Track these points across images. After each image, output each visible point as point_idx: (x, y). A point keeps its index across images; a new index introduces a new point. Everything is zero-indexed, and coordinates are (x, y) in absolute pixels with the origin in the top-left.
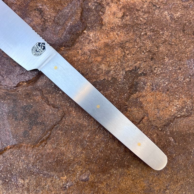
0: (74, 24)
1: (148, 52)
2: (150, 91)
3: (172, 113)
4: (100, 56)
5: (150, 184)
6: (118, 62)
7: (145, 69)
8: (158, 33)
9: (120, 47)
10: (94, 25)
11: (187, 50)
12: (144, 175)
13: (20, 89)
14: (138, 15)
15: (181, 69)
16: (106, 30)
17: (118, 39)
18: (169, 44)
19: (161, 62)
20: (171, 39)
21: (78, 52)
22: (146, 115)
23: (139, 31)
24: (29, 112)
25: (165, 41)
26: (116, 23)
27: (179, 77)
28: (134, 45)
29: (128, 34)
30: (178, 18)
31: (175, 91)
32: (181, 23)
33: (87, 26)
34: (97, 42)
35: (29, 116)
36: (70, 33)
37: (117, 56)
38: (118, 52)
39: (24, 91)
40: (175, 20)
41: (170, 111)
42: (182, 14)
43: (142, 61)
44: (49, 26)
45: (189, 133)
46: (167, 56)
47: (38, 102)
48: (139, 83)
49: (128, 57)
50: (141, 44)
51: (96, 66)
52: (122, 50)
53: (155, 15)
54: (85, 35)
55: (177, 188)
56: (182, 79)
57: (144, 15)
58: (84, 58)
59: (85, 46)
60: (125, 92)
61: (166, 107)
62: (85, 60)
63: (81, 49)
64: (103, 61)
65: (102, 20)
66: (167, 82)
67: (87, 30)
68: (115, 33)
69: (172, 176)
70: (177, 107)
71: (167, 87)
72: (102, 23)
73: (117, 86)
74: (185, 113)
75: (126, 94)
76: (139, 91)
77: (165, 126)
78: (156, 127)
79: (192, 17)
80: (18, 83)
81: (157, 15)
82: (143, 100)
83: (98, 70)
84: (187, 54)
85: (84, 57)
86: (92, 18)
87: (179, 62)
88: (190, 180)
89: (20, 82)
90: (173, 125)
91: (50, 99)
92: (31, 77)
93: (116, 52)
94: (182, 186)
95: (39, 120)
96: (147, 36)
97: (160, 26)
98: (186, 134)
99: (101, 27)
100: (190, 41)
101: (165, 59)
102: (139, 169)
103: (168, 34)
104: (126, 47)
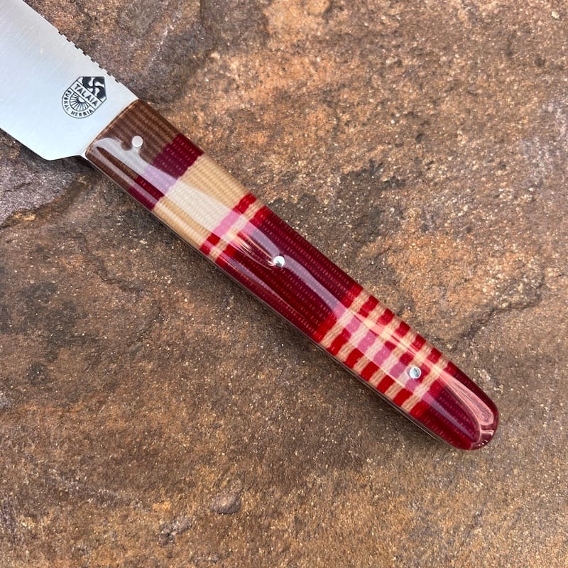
0: (181, 32)
1: (406, 115)
2: (417, 233)
3: (484, 296)
4: (263, 128)
5: (427, 514)
6: (319, 148)
7: (399, 168)
8: (435, 61)
9: (325, 101)
10: (240, 36)
11: (522, 110)
12: (408, 485)
13: (14, 235)
14: (373, 7)
15: (504, 166)
16: (278, 50)
17: (316, 78)
18: (469, 92)
19: (446, 146)
20: (473, 79)
21: (195, 118)
22: (408, 306)
23: (378, 53)
24: (45, 305)
25: (457, 83)
26: (307, 30)
27: (500, 190)
28: (365, 96)
29: (345, 65)
30: (492, 16)
31: (491, 232)
32: (500, 32)
33: (220, 38)
34: (252, 86)
35: (47, 317)
36: (167, 59)
37: (314, 128)
38: (317, 117)
39: (28, 240)
40: (483, 22)
41: (478, 290)
42: (504, 4)
43: (389, 143)
44: (103, 36)
45: (536, 354)
46: (463, 130)
47: (72, 276)
48: (384, 211)
49: (347, 132)
50: (385, 94)
51: (252, 161)
52: (330, 111)
53: (425, 7)
54: (215, 67)
55: (505, 518)
56: (508, 195)
57: (391, 7)
58: (214, 136)
59: (216, 99)
60: (343, 237)
61: (466, 280)
62: (218, 141)
63: (203, 108)
64: (274, 144)
65: (265, 21)
66: (466, 206)
67: (219, 52)
68: (307, 60)
69: (490, 485)
70: (498, 279)
71: (465, 220)
72: (266, 29)
73: (318, 219)
74: (522, 296)
75: (344, 245)
76: (384, 235)
77: (463, 335)
78: (438, 339)
79: (531, 12)
80: (9, 217)
81: (430, 7)
82: (395, 260)
83: (257, 173)
84: (523, 124)
85: (214, 132)
86: (236, 14)
87: (498, 146)
88: (544, 495)
89: (14, 213)
90: (486, 332)
91: (109, 265)
92: (48, 198)
93: (312, 118)
94: (518, 512)
95: (79, 331)
96: (403, 70)
97: (440, 40)
98: (528, 360)
99: (264, 40)
100: (528, 83)
101: (459, 138)
102: (393, 470)
103: (463, 63)
104: (340, 103)
